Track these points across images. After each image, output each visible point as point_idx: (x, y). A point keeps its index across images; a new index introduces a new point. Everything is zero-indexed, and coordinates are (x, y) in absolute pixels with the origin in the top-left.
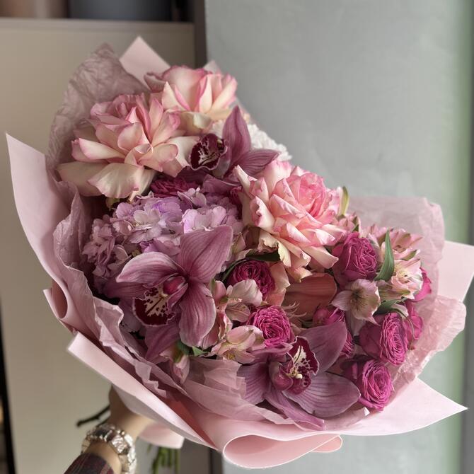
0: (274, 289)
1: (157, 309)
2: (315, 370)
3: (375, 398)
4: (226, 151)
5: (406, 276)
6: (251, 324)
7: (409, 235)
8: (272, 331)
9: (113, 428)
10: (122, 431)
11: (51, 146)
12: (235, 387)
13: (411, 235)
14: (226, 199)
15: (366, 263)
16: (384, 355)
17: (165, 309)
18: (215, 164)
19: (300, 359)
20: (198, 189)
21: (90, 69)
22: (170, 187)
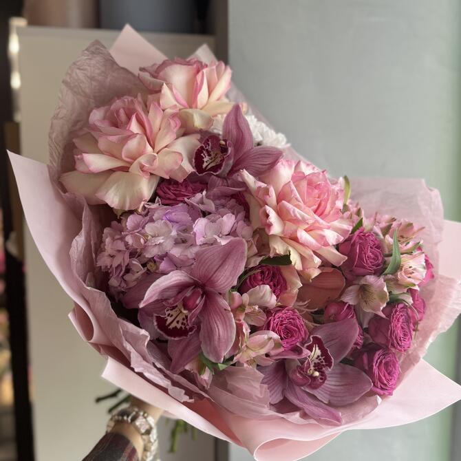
0: (286, 289)
1: (178, 322)
2: (330, 366)
3: (385, 385)
4: (229, 152)
5: (410, 267)
6: (268, 329)
7: (412, 224)
8: (287, 332)
9: (136, 409)
10: (145, 413)
11: (51, 155)
12: (259, 395)
13: (414, 225)
14: (233, 202)
15: (374, 259)
16: (393, 345)
17: (185, 322)
18: (220, 169)
19: (316, 356)
20: (204, 193)
21: (82, 68)
22: (177, 192)
